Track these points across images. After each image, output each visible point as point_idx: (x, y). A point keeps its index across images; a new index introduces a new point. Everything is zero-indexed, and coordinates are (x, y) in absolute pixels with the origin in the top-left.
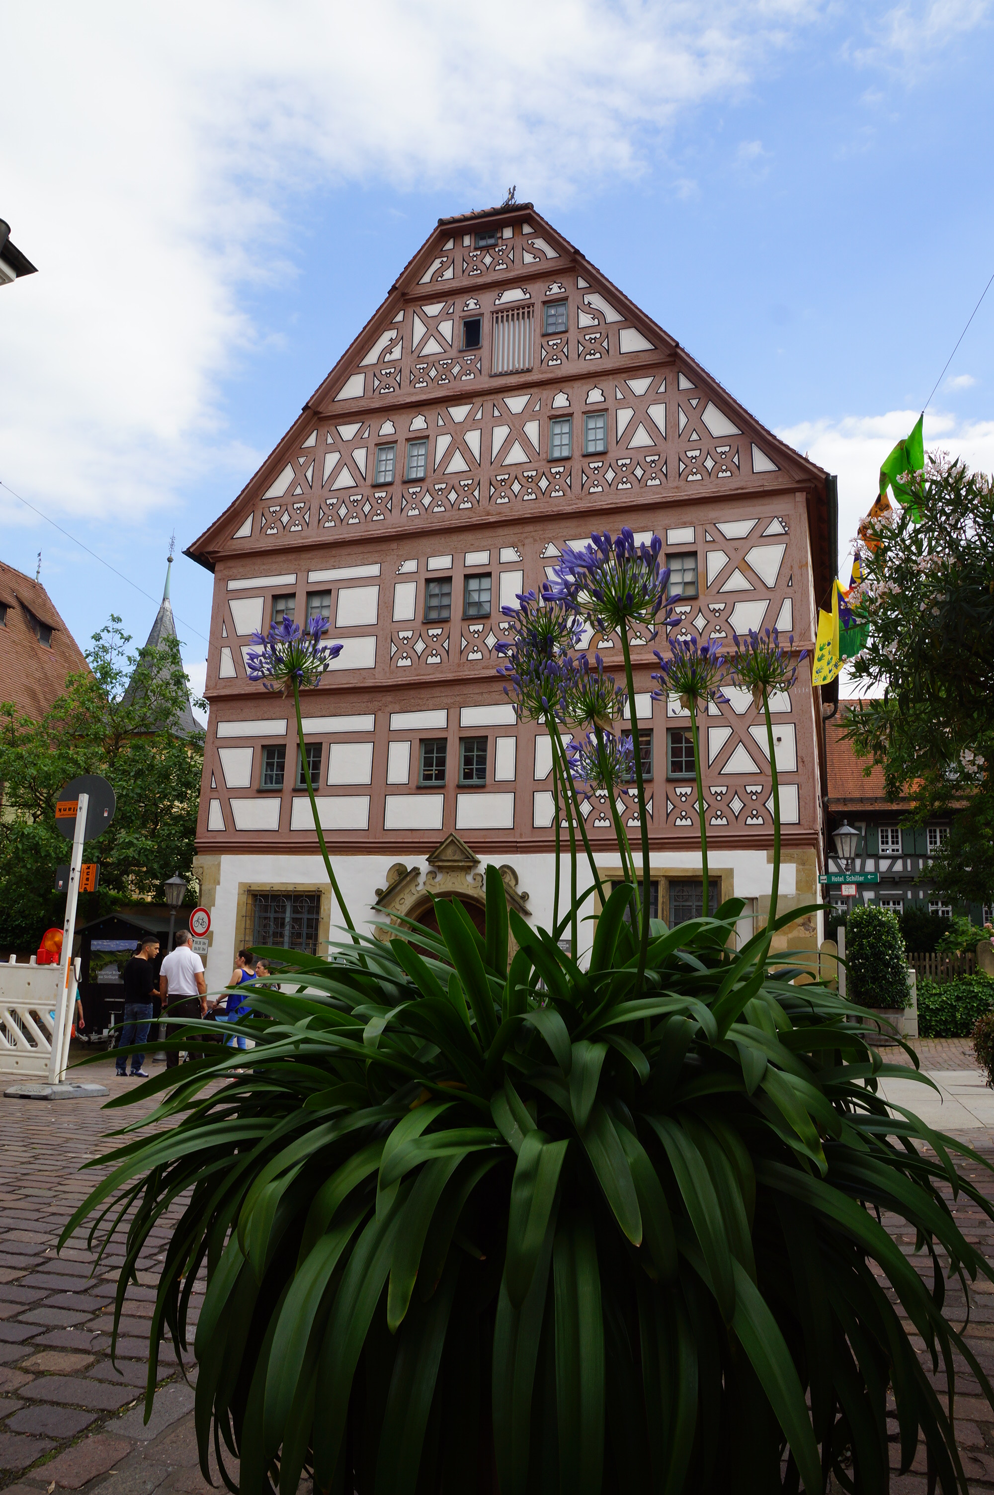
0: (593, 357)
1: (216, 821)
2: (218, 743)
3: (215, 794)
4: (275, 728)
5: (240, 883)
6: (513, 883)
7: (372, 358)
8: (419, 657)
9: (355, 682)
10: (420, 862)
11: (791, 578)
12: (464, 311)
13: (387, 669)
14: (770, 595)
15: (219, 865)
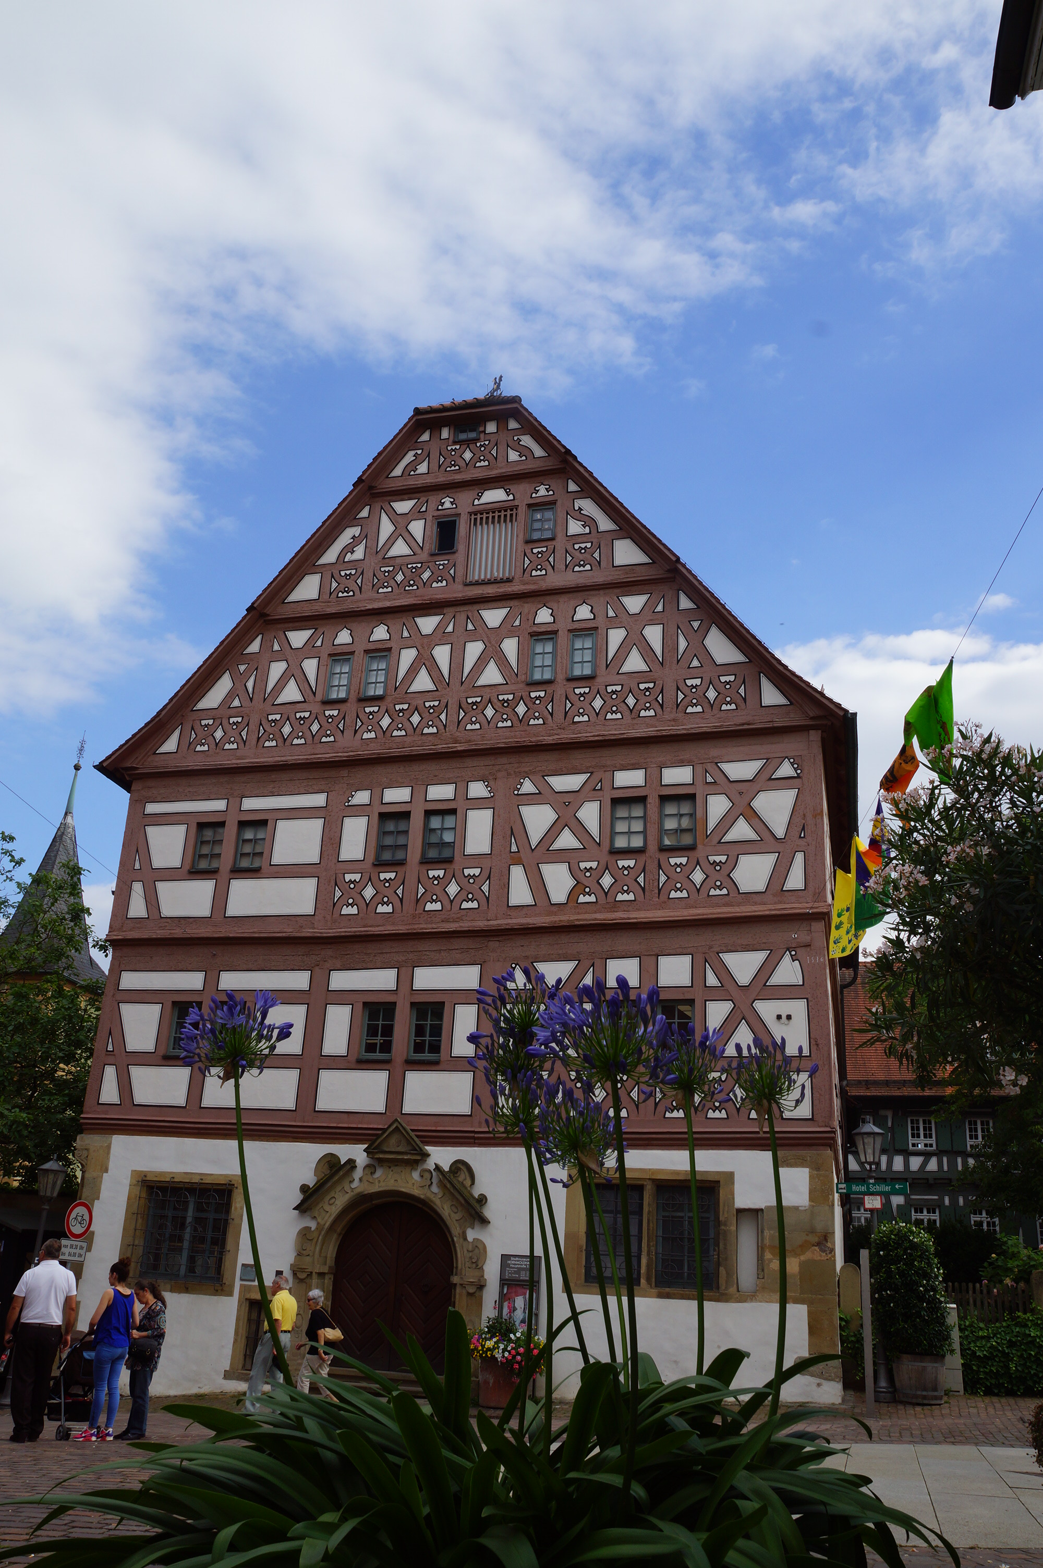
0: (582, 569)
1: (109, 1092)
2: (119, 997)
3: (111, 1059)
4: (192, 981)
5: (134, 1172)
6: (468, 1182)
7: (330, 556)
8: (367, 905)
9: (289, 930)
10: (356, 1153)
11: (803, 829)
12: (438, 510)
13: (329, 917)
14: (780, 847)
15: (109, 1147)
